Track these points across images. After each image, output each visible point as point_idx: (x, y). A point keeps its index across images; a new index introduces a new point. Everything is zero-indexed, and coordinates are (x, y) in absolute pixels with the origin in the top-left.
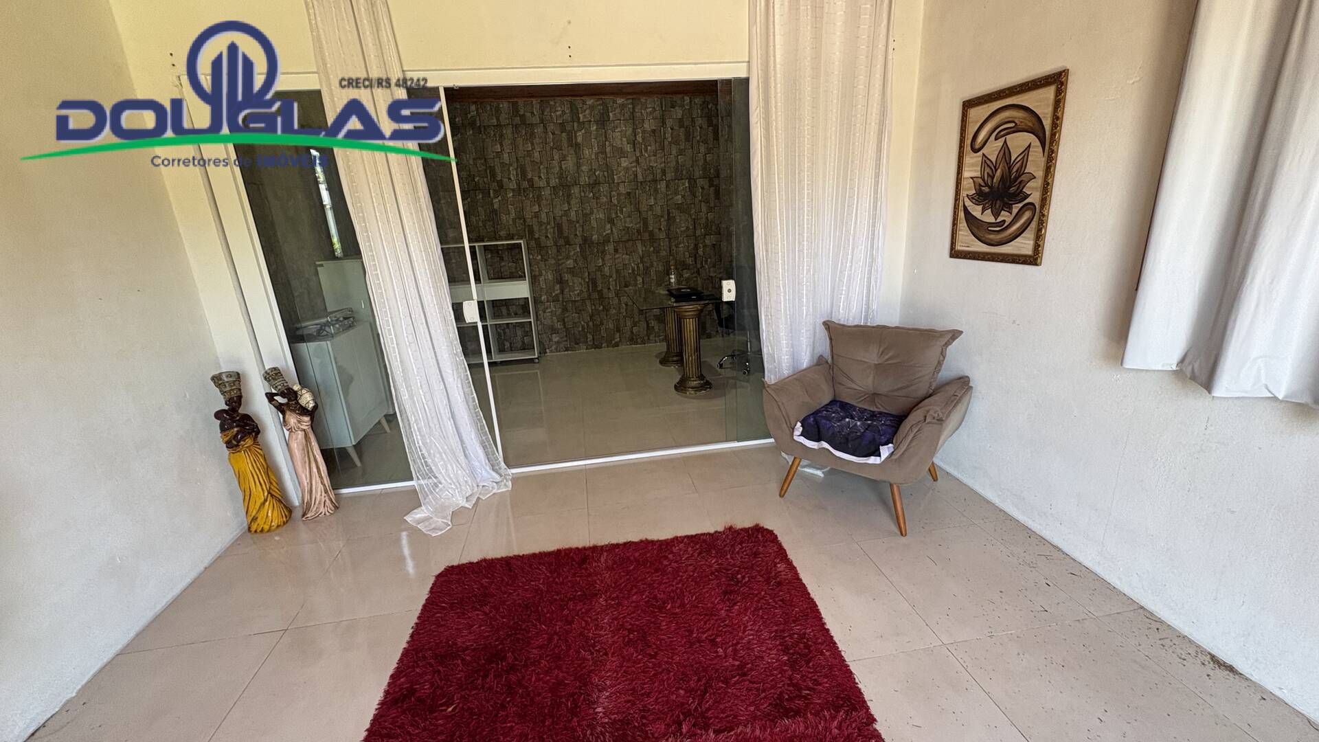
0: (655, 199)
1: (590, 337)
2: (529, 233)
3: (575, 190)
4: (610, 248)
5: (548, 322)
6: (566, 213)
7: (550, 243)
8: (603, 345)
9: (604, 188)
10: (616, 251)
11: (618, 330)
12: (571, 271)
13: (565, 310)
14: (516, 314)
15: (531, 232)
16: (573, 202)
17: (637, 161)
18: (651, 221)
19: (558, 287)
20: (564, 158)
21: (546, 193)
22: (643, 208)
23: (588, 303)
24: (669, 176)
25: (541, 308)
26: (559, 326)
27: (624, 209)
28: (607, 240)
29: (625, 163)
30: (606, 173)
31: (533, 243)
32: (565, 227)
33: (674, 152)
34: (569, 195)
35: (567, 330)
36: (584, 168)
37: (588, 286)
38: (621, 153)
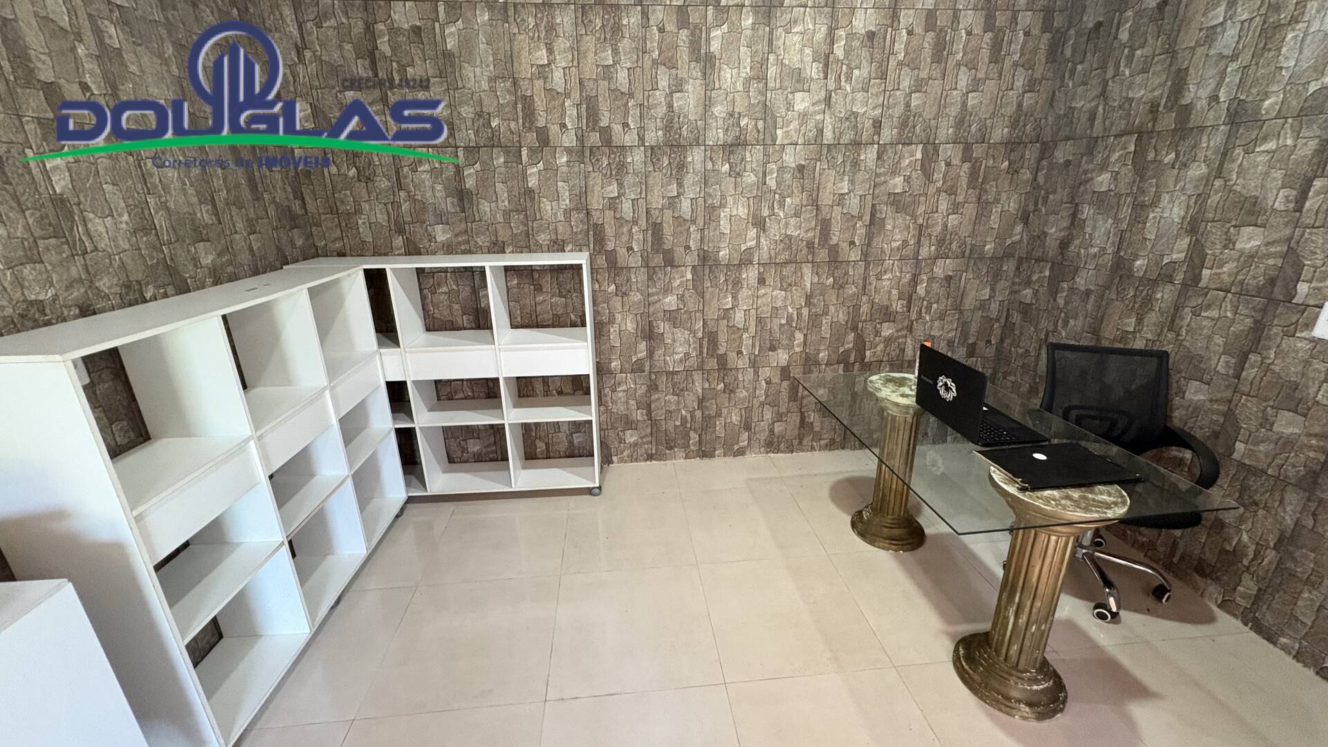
0: (852, 182)
1: (694, 437)
2: (595, 238)
3: (695, 157)
4: (750, 275)
5: (620, 408)
6: (672, 202)
7: (635, 261)
8: (717, 452)
9: (753, 156)
10: (762, 281)
11: (748, 427)
12: (673, 317)
13: (653, 387)
14: (560, 393)
15: (600, 239)
16: (689, 179)
17: (828, 100)
18: (836, 228)
19: (643, 346)
20: (678, 86)
21: (636, 158)
22: (826, 198)
23: (697, 377)
24: (888, 134)
25: (609, 382)
26: (640, 415)
27: (788, 200)
28: (745, 260)
29: (802, 102)
30: (761, 124)
31: (601, 261)
32: (668, 230)
33: (905, 83)
34: (682, 166)
35: (653, 422)
36: (719, 110)
37: (701, 347)
38: (798, 80)
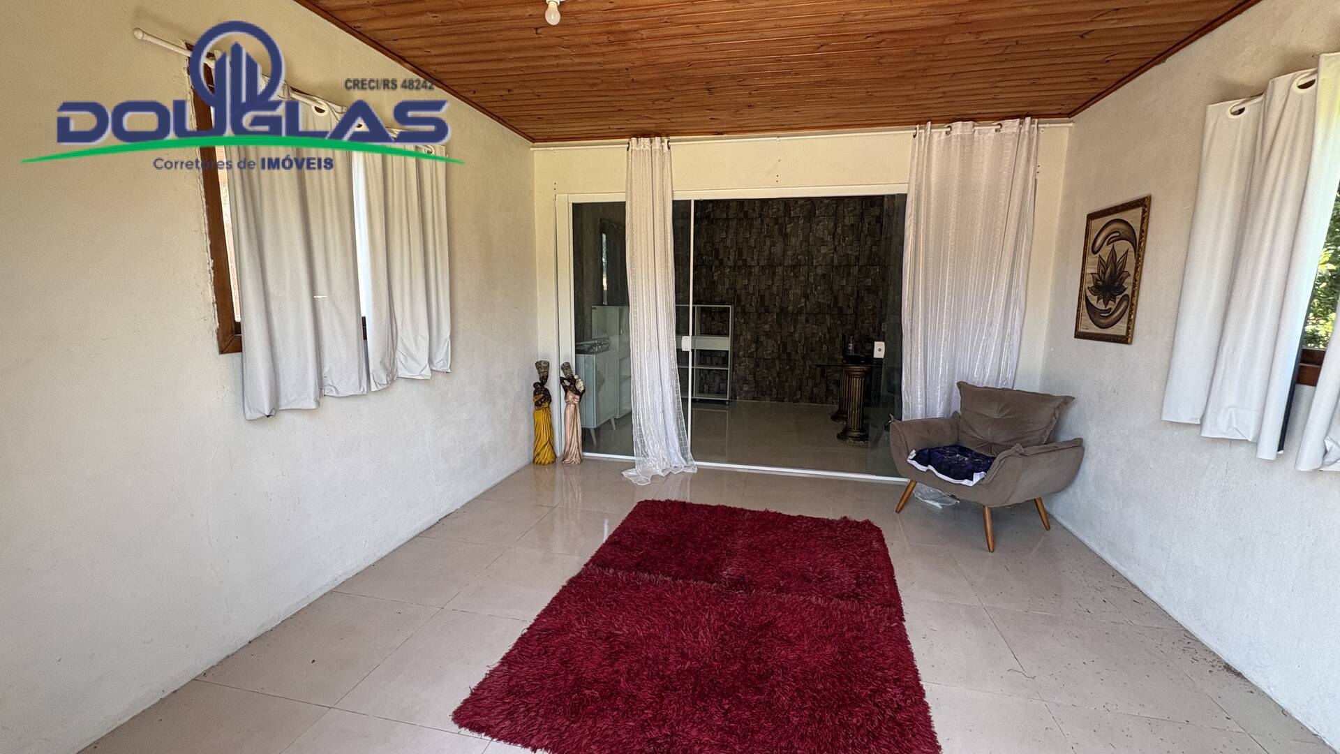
0: (847, 280)
1: (775, 391)
2: (737, 301)
3: (780, 270)
4: (802, 318)
5: (741, 373)
6: (769, 287)
7: (753, 310)
8: (785, 400)
9: (803, 270)
10: (807, 321)
11: (800, 389)
12: (767, 334)
13: (757, 365)
14: (717, 364)
15: (739, 301)
16: (777, 278)
17: (835, 249)
18: (841, 299)
19: (754, 346)
20: (773, 244)
21: (756, 270)
22: (836, 287)
23: (777, 362)
24: (861, 263)
25: (738, 361)
26: (750, 378)
27: (819, 287)
28: (800, 312)
29: (824, 250)
30: (807, 258)
31: (739, 309)
32: (767, 297)
33: (869, 242)
34: (774, 273)
35: (756, 382)
36: (790, 253)
37: (779, 348)
38: (823, 242)
